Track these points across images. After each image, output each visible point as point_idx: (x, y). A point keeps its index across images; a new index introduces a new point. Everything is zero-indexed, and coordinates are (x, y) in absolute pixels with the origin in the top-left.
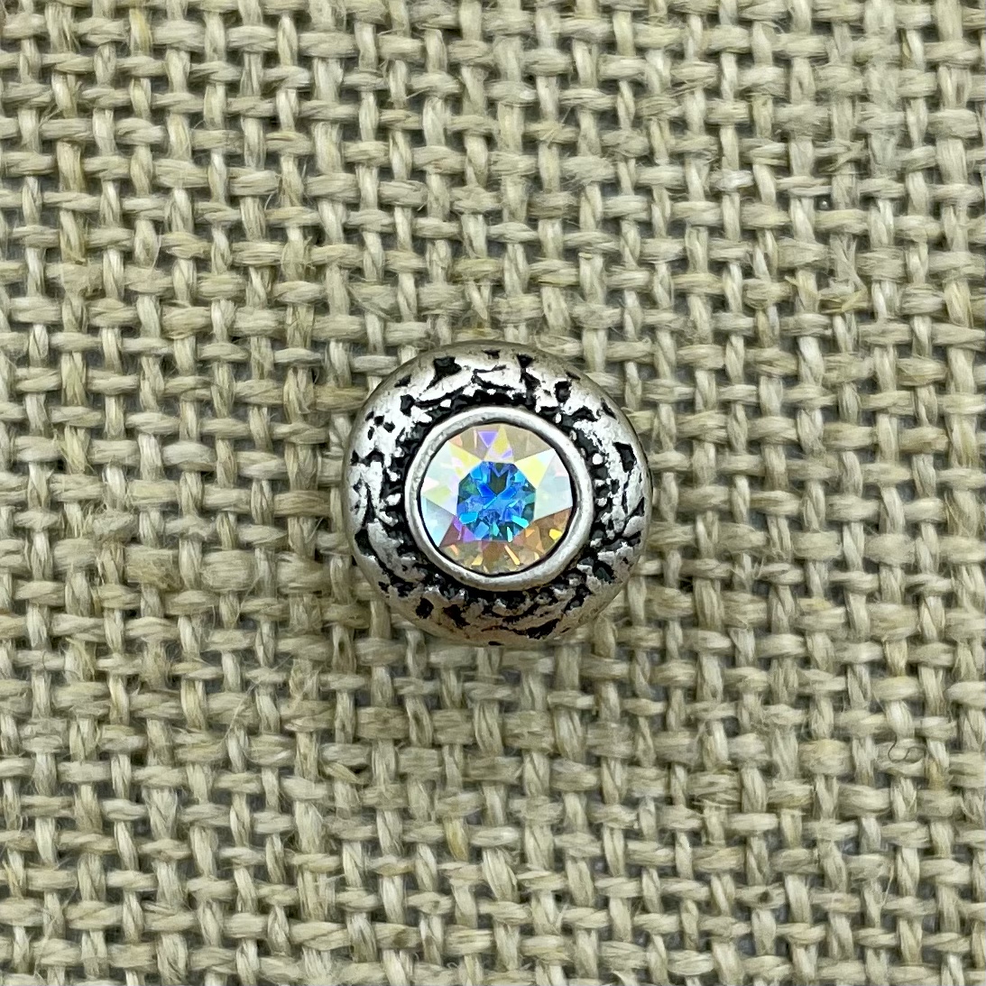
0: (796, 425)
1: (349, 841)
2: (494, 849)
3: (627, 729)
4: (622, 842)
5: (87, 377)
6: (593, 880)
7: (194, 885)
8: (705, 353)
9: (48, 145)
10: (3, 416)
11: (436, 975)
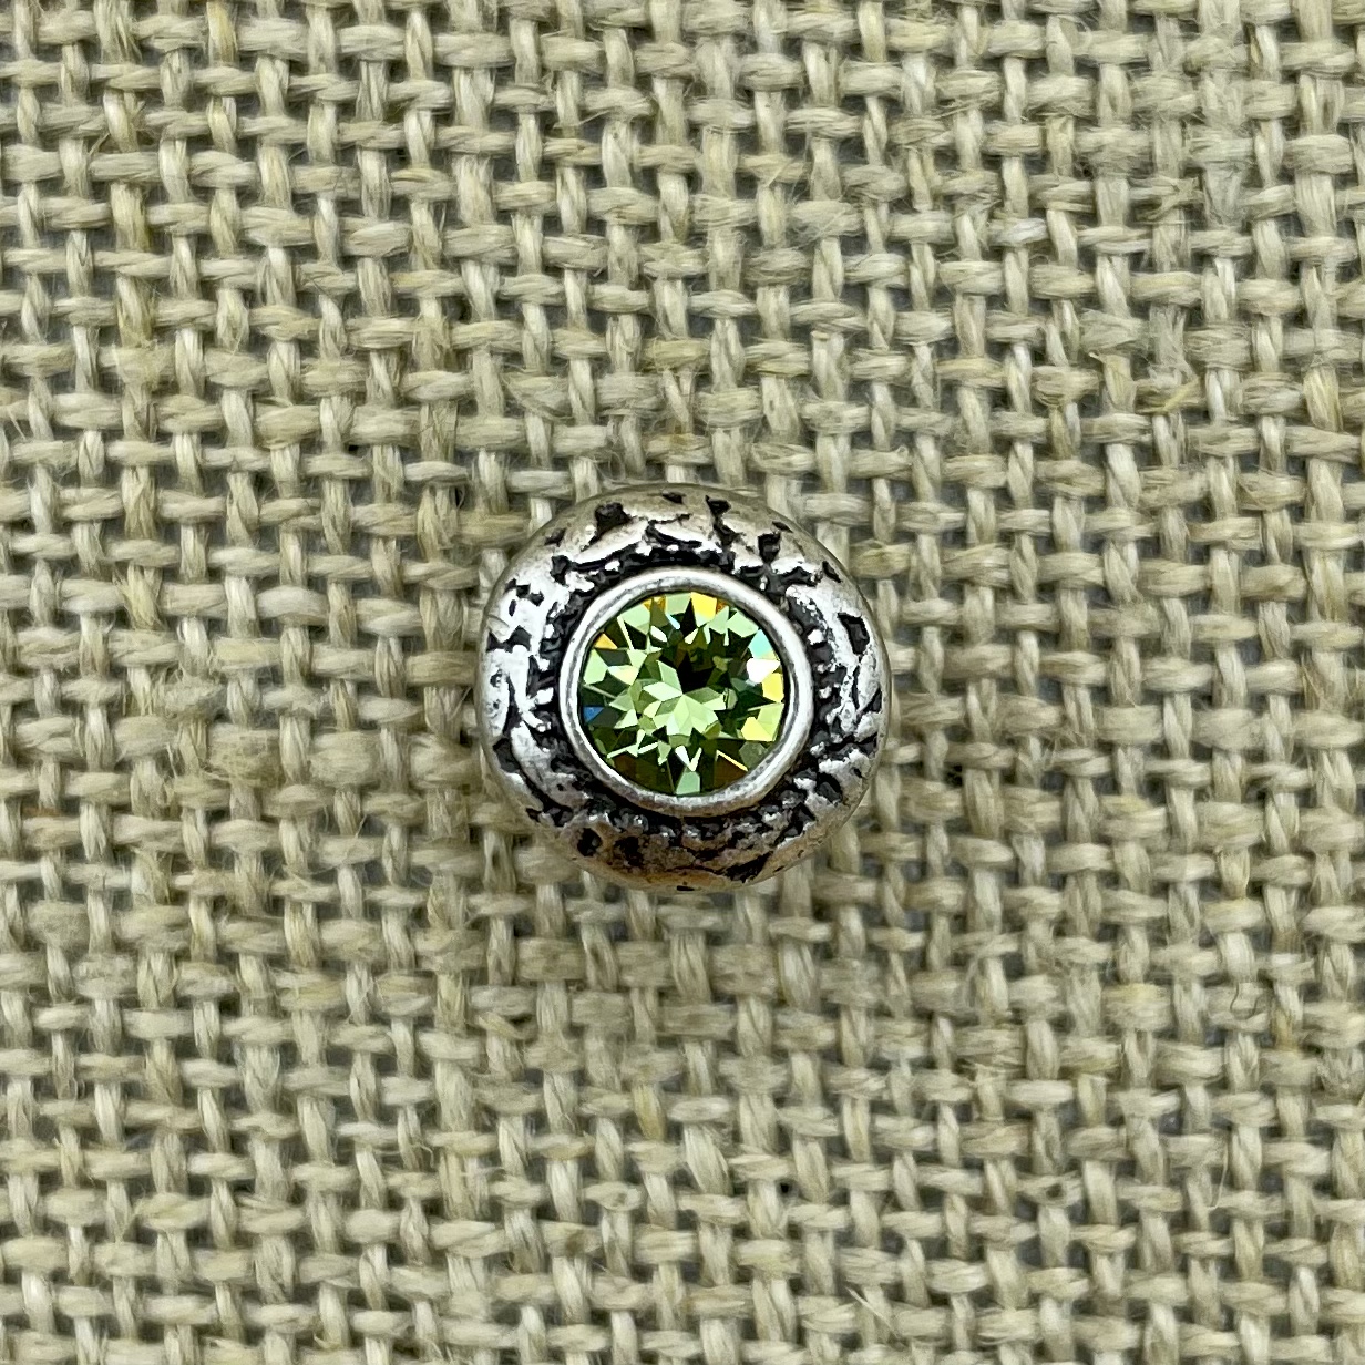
0: (1102, 564)
1: (508, 1115)
3: (873, 970)
4: (867, 1117)
5: (156, 499)
6: (829, 1165)
7: (303, 1172)
8: (983, 467)
9: (99, 189)
10: (45, 553)
11: (621, 1290)
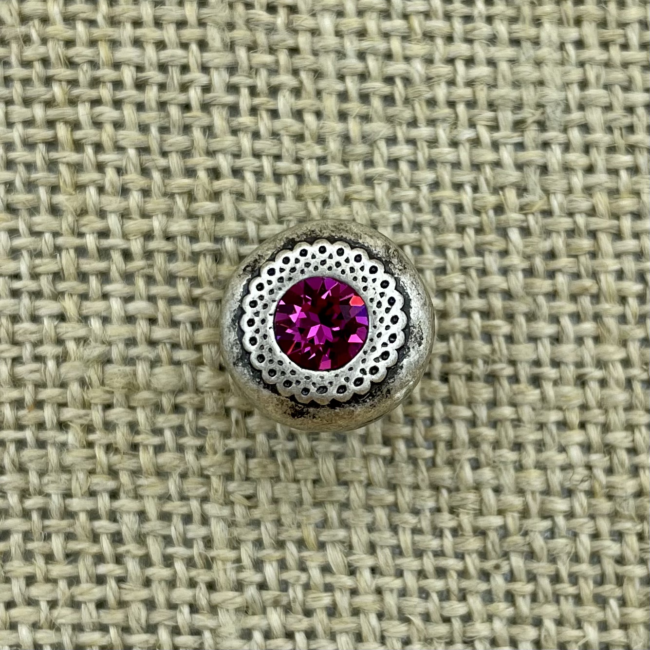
1: (244, 541)
2: (333, 543)
3: (411, 467)
4: (410, 536)
5: (78, 264)
6: (393, 559)
7: (150, 571)
8: (452, 239)
9: (51, 124)
10: (27, 289)
11: (300, 621)
